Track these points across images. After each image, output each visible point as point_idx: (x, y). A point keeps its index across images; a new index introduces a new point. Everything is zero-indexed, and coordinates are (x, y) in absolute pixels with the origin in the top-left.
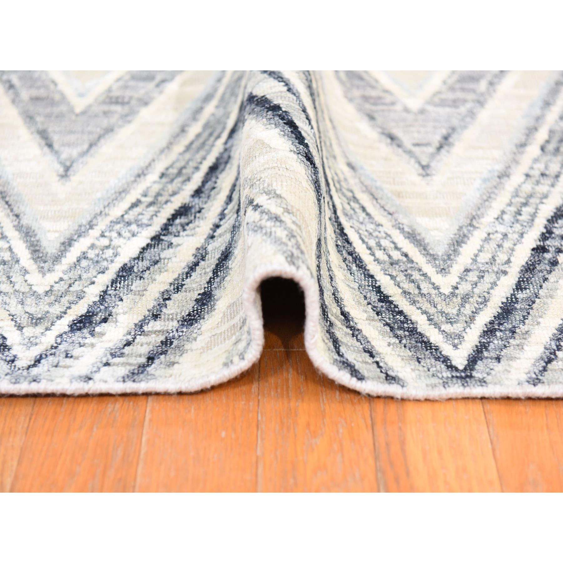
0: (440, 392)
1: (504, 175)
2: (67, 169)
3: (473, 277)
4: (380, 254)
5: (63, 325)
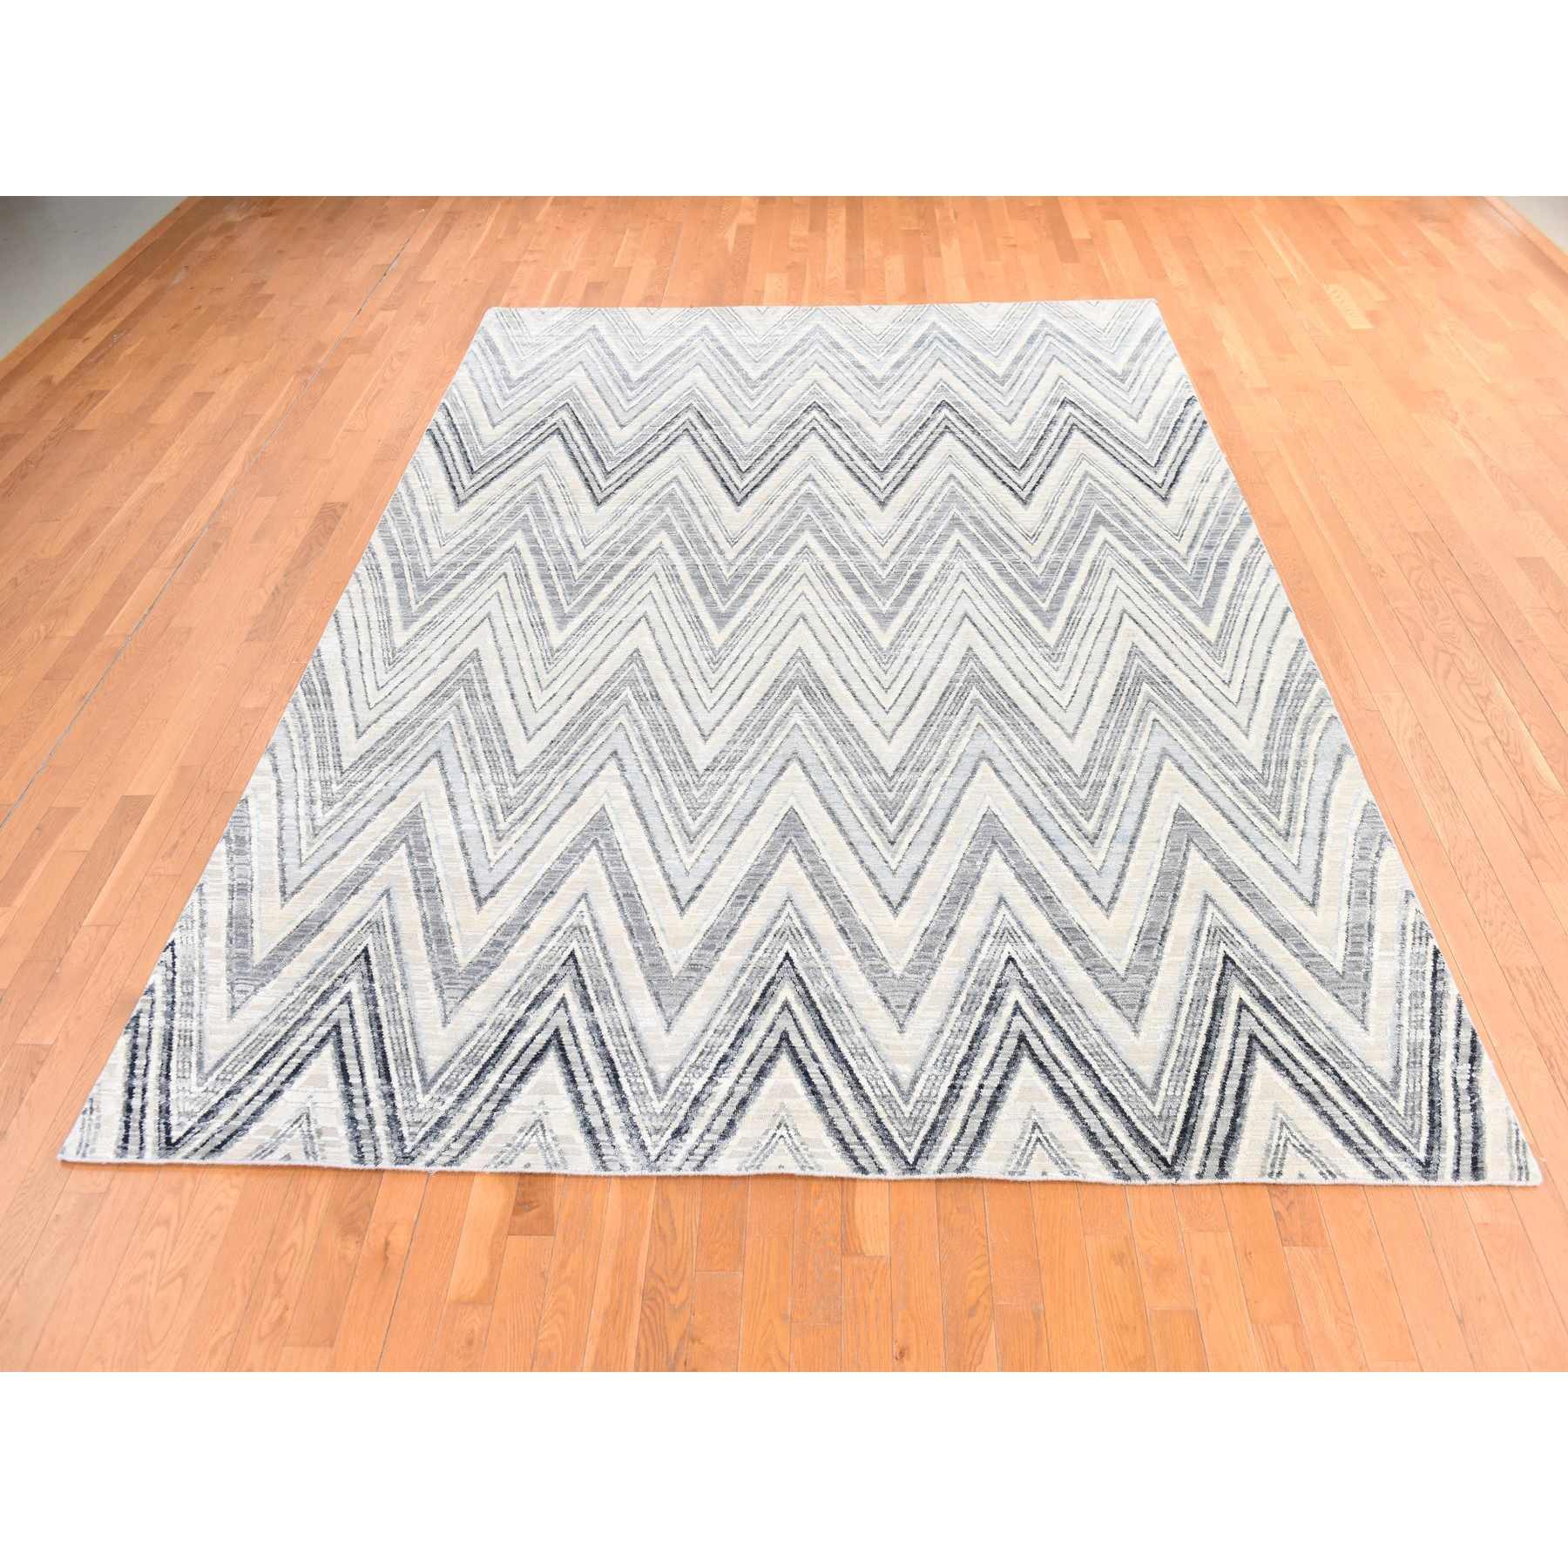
0: (901, 1177)
1: (940, 1032)
2: (669, 1024)
3: (919, 1106)
4: (877, 1091)
5: (668, 1134)
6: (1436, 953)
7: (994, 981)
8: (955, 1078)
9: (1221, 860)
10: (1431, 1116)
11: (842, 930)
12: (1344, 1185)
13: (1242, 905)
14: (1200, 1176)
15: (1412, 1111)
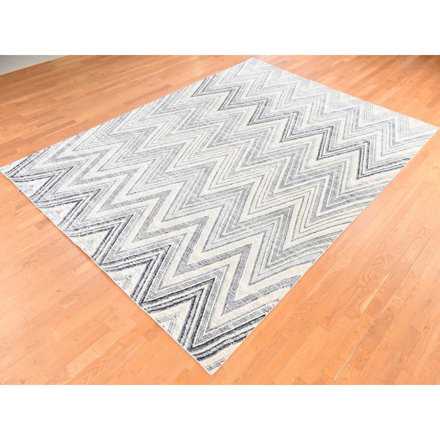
1: (139, 248)
2: (99, 212)
3: (117, 256)
5: (74, 229)
6: (264, 316)
7: (161, 247)
8: (129, 257)
9: (243, 261)
10: (209, 342)
11: (148, 218)
12: (170, 336)
13: (234, 272)
14: (145, 309)
15: (206, 337)
